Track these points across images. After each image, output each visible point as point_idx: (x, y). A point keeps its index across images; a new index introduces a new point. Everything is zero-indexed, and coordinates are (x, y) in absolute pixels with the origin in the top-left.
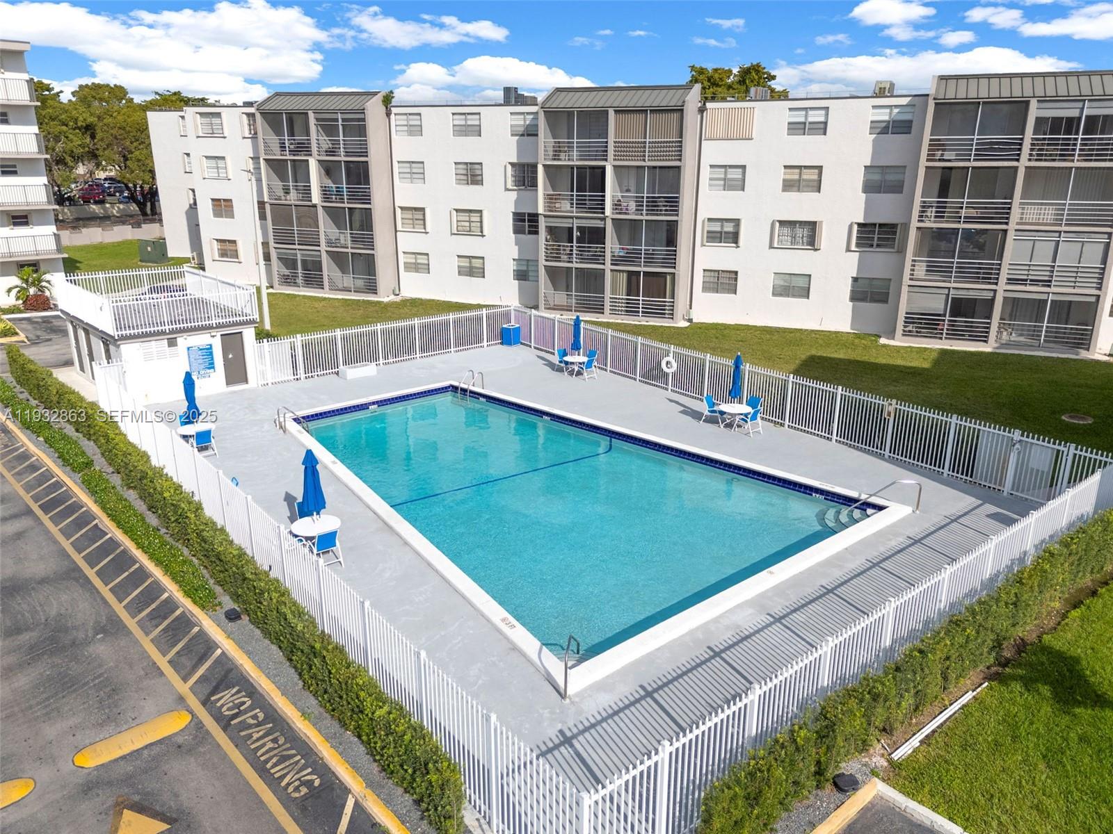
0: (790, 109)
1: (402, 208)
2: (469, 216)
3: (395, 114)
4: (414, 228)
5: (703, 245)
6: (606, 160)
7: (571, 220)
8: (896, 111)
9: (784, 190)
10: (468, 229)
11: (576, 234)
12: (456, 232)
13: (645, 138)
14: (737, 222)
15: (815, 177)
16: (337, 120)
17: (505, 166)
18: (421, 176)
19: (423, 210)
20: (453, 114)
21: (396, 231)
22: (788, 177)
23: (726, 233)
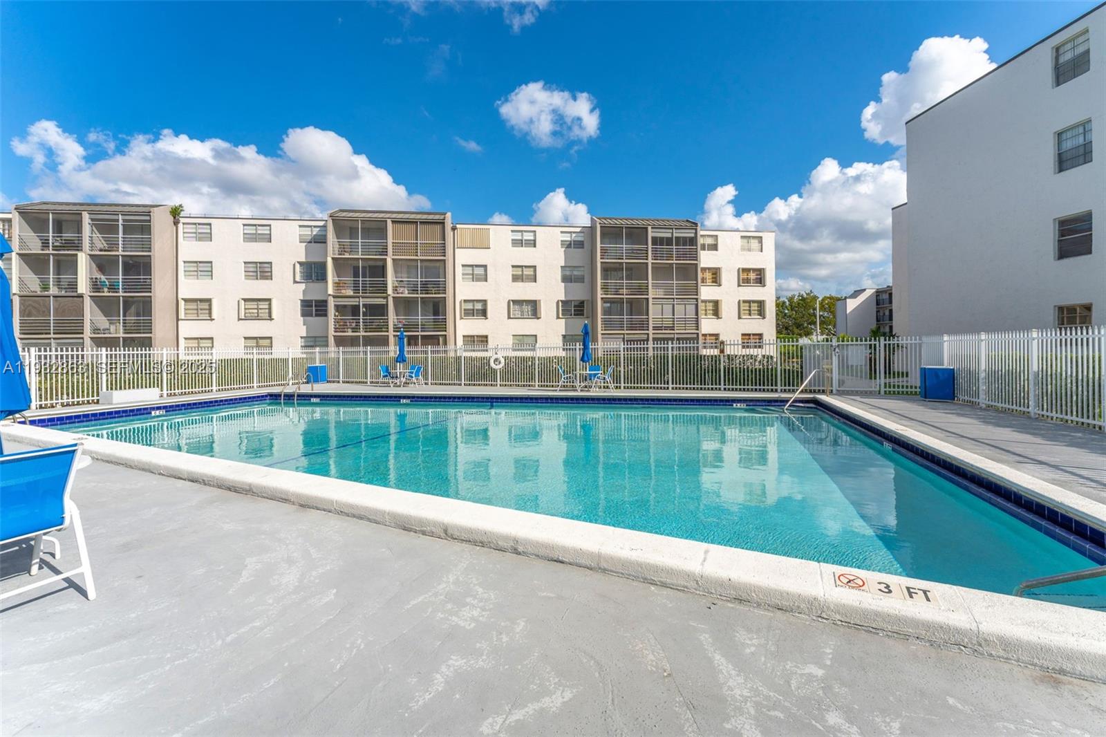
0: (512, 231)
1: (186, 300)
2: (257, 305)
3: (184, 224)
4: (198, 316)
5: (461, 318)
6: (387, 255)
7: (357, 300)
8: (574, 235)
9: (513, 281)
10: (256, 315)
11: (362, 310)
12: (243, 318)
13: (417, 240)
14: (484, 302)
15: (532, 273)
16: (118, 220)
17: (294, 265)
18: (210, 273)
19: (209, 301)
20: (244, 225)
21: (178, 320)
22: (514, 273)
23: (477, 310)
